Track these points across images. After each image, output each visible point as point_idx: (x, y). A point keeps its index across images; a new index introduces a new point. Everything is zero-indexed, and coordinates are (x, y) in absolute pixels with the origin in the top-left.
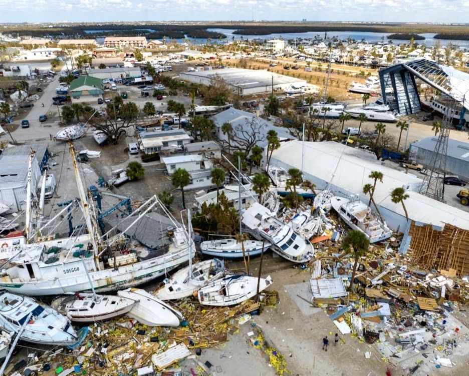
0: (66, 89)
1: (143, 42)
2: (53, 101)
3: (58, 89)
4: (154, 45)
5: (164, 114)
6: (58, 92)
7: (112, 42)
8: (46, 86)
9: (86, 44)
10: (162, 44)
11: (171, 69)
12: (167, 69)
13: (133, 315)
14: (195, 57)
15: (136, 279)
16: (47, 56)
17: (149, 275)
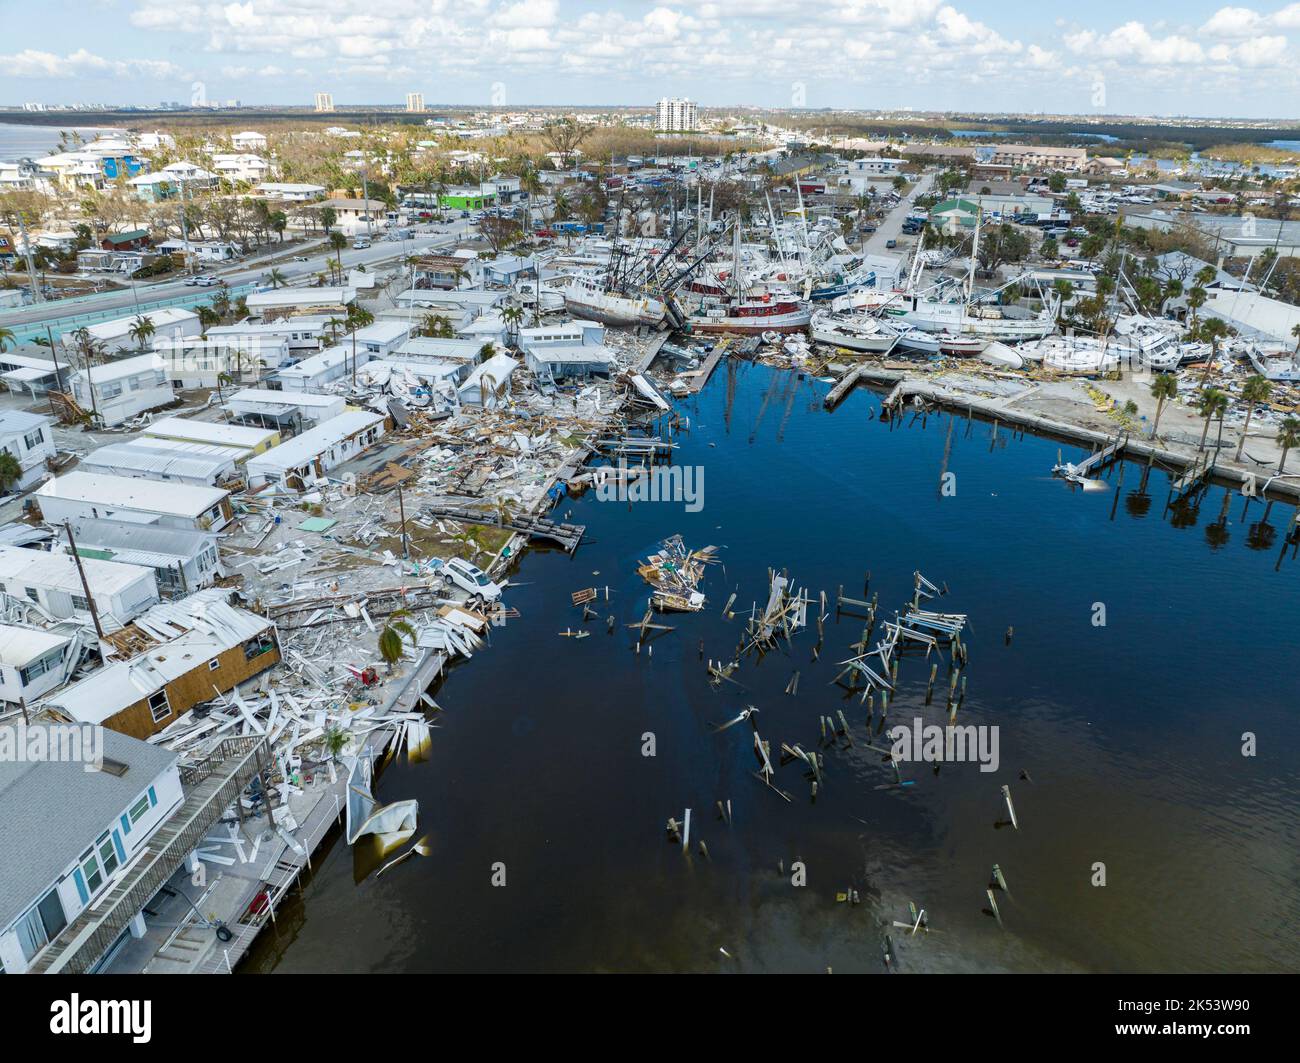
0: (924, 215)
1: (1076, 160)
2: (902, 229)
3: (911, 215)
4: (1099, 166)
5: (1070, 261)
6: (909, 219)
7: (1010, 155)
8: (888, 212)
9: (956, 156)
10: (1119, 167)
11: (1115, 210)
12: (1107, 210)
13: (988, 356)
14: (1183, 196)
15: (994, 334)
16: (881, 172)
17: (1006, 335)
